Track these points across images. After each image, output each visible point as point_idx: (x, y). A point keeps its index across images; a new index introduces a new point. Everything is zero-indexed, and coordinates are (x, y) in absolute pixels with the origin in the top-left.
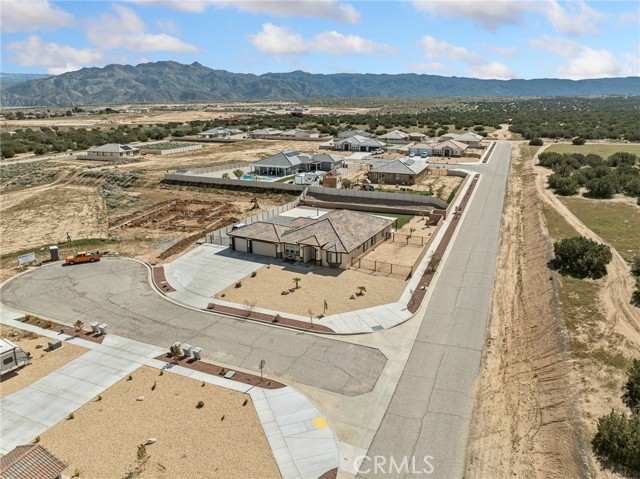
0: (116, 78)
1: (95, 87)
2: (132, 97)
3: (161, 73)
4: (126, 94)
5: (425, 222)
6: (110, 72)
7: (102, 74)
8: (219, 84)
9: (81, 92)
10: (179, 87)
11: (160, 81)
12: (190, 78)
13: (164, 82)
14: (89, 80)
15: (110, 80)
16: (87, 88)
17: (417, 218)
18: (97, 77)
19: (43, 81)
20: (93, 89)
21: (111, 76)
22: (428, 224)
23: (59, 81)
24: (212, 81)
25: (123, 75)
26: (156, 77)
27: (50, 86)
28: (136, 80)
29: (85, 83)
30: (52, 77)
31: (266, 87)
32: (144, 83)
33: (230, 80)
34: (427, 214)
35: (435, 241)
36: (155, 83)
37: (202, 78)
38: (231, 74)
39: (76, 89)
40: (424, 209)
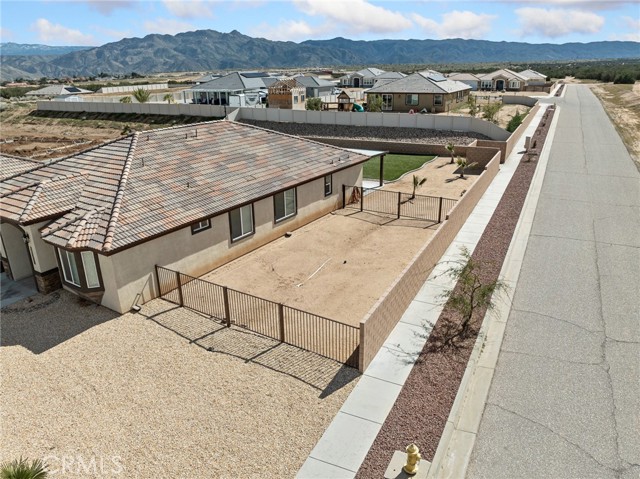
0: (156, 48)
1: (135, 57)
2: (170, 67)
3: (199, 42)
4: (165, 64)
5: (455, 167)
6: (150, 42)
7: (142, 44)
8: (258, 53)
9: (122, 63)
10: (218, 57)
11: (199, 50)
12: (229, 47)
13: (203, 52)
14: (130, 51)
15: (150, 50)
16: (128, 59)
17: (438, 161)
18: (136, 47)
19: (84, 53)
20: (133, 60)
21: (151, 46)
22: (462, 173)
23: (100, 52)
24: (251, 49)
25: (162, 44)
26: (194, 47)
27: (92, 57)
28: (175, 49)
29: (125, 54)
30: (94, 48)
31: (305, 55)
32: (183, 52)
33: (268, 49)
34: (462, 153)
35: (477, 210)
36: (194, 52)
37: (241, 46)
38: (270, 42)
39: (116, 60)
40: (458, 143)
